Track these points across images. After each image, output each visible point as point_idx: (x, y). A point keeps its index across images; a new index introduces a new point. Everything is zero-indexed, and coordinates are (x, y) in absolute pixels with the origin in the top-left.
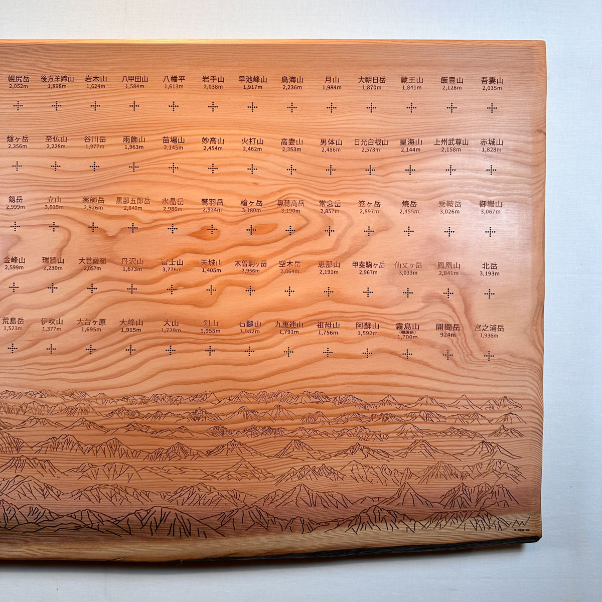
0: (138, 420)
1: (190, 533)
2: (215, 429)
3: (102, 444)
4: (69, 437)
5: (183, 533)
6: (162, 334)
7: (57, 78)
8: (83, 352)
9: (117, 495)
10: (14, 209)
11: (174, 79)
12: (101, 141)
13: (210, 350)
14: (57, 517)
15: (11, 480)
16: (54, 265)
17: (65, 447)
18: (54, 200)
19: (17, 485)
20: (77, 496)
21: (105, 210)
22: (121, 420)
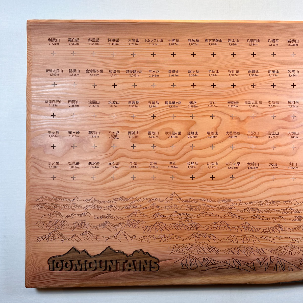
0: (258, 213)
1: (285, 269)
2: (297, 217)
3: (240, 226)
4: (223, 222)
5: (281, 269)
6: (269, 170)
7: (214, 40)
8: (229, 179)
9: (248, 251)
10: (192, 107)
11: (273, 41)
12: (237, 72)
13: (293, 178)
14: (217, 263)
15: (193, 244)
16: (213, 135)
17: (221, 227)
18: (213, 103)
19: (197, 247)
20: (227, 252)
21: (239, 108)
22: (249, 213)
